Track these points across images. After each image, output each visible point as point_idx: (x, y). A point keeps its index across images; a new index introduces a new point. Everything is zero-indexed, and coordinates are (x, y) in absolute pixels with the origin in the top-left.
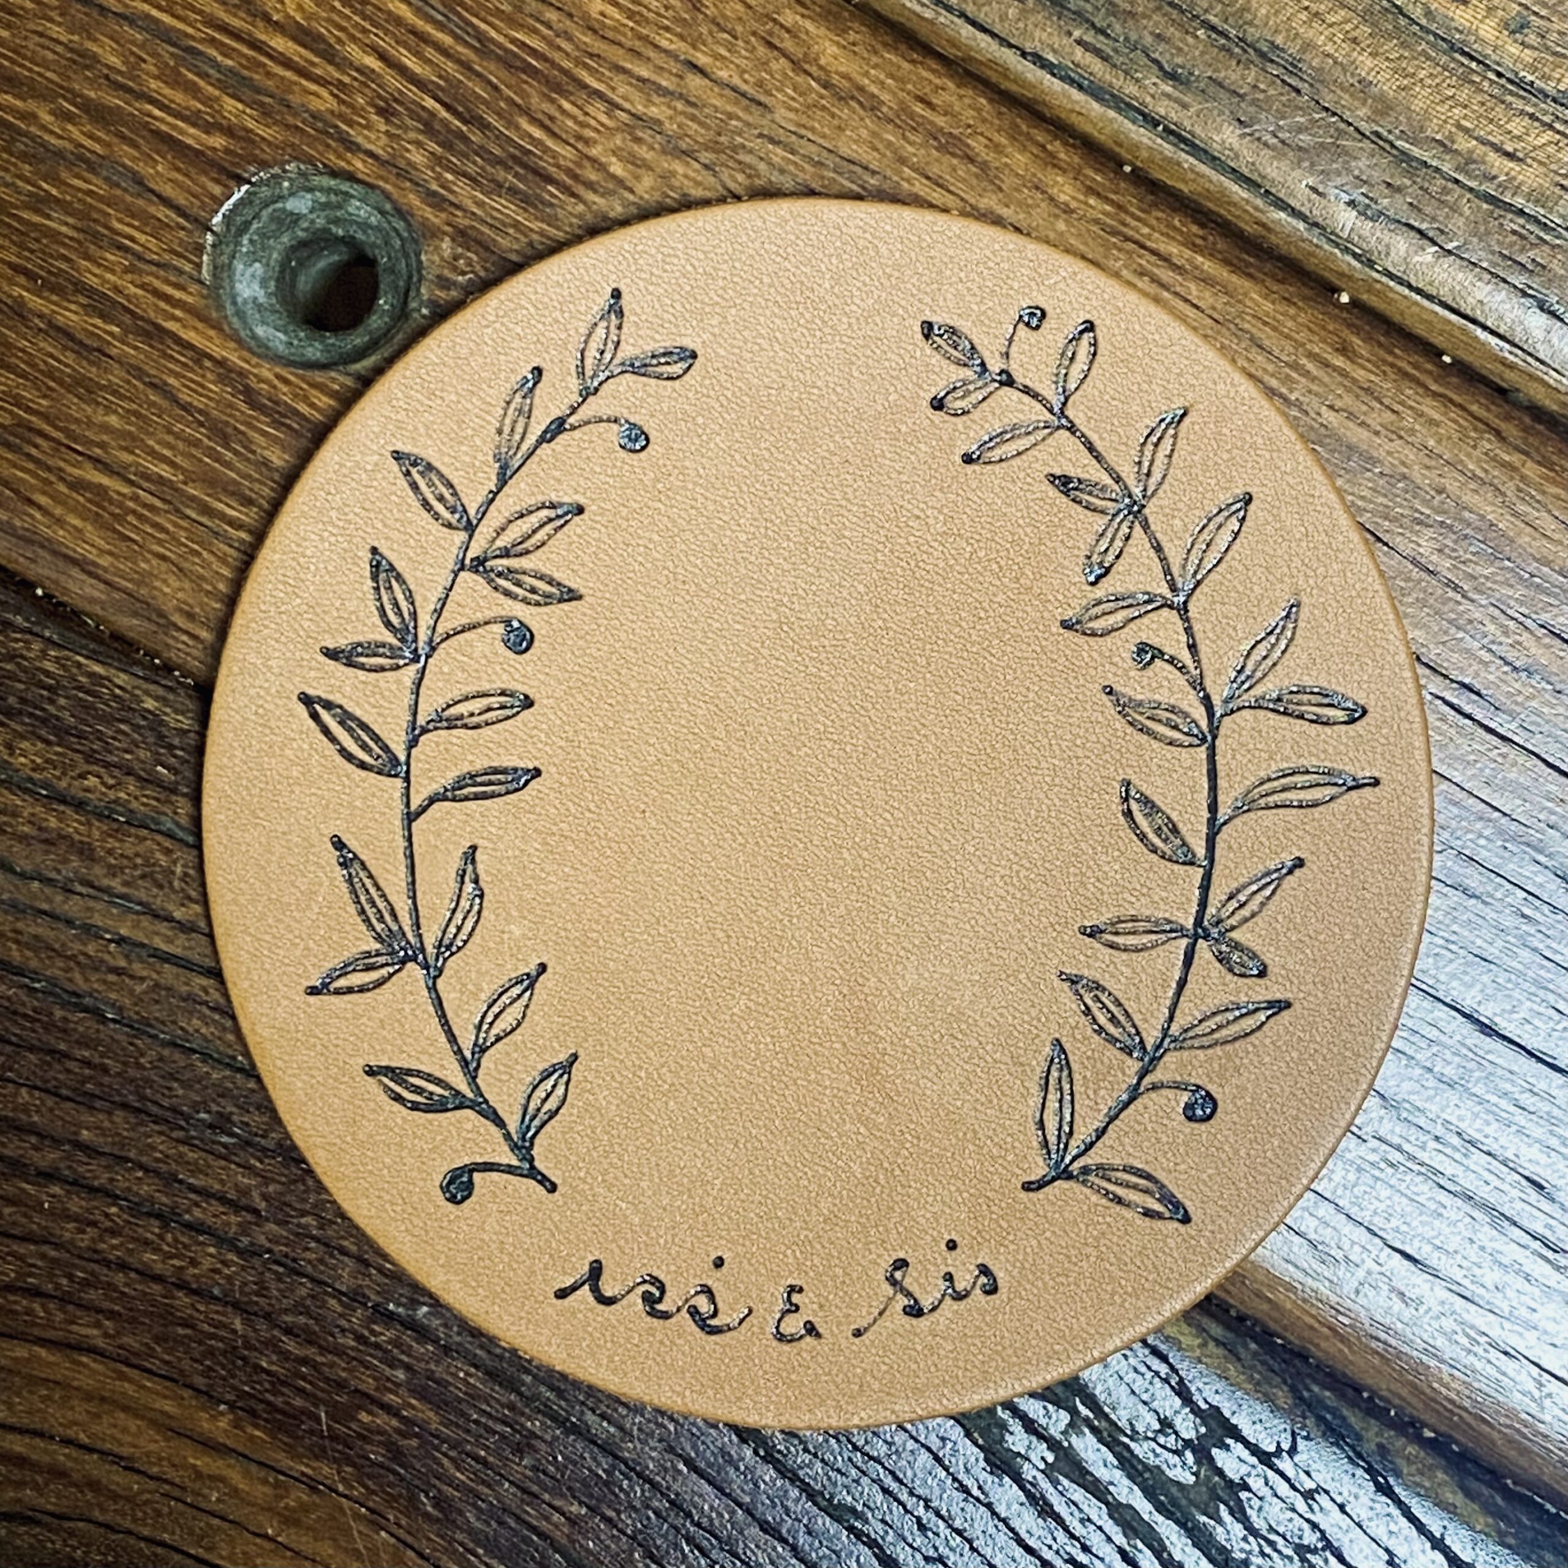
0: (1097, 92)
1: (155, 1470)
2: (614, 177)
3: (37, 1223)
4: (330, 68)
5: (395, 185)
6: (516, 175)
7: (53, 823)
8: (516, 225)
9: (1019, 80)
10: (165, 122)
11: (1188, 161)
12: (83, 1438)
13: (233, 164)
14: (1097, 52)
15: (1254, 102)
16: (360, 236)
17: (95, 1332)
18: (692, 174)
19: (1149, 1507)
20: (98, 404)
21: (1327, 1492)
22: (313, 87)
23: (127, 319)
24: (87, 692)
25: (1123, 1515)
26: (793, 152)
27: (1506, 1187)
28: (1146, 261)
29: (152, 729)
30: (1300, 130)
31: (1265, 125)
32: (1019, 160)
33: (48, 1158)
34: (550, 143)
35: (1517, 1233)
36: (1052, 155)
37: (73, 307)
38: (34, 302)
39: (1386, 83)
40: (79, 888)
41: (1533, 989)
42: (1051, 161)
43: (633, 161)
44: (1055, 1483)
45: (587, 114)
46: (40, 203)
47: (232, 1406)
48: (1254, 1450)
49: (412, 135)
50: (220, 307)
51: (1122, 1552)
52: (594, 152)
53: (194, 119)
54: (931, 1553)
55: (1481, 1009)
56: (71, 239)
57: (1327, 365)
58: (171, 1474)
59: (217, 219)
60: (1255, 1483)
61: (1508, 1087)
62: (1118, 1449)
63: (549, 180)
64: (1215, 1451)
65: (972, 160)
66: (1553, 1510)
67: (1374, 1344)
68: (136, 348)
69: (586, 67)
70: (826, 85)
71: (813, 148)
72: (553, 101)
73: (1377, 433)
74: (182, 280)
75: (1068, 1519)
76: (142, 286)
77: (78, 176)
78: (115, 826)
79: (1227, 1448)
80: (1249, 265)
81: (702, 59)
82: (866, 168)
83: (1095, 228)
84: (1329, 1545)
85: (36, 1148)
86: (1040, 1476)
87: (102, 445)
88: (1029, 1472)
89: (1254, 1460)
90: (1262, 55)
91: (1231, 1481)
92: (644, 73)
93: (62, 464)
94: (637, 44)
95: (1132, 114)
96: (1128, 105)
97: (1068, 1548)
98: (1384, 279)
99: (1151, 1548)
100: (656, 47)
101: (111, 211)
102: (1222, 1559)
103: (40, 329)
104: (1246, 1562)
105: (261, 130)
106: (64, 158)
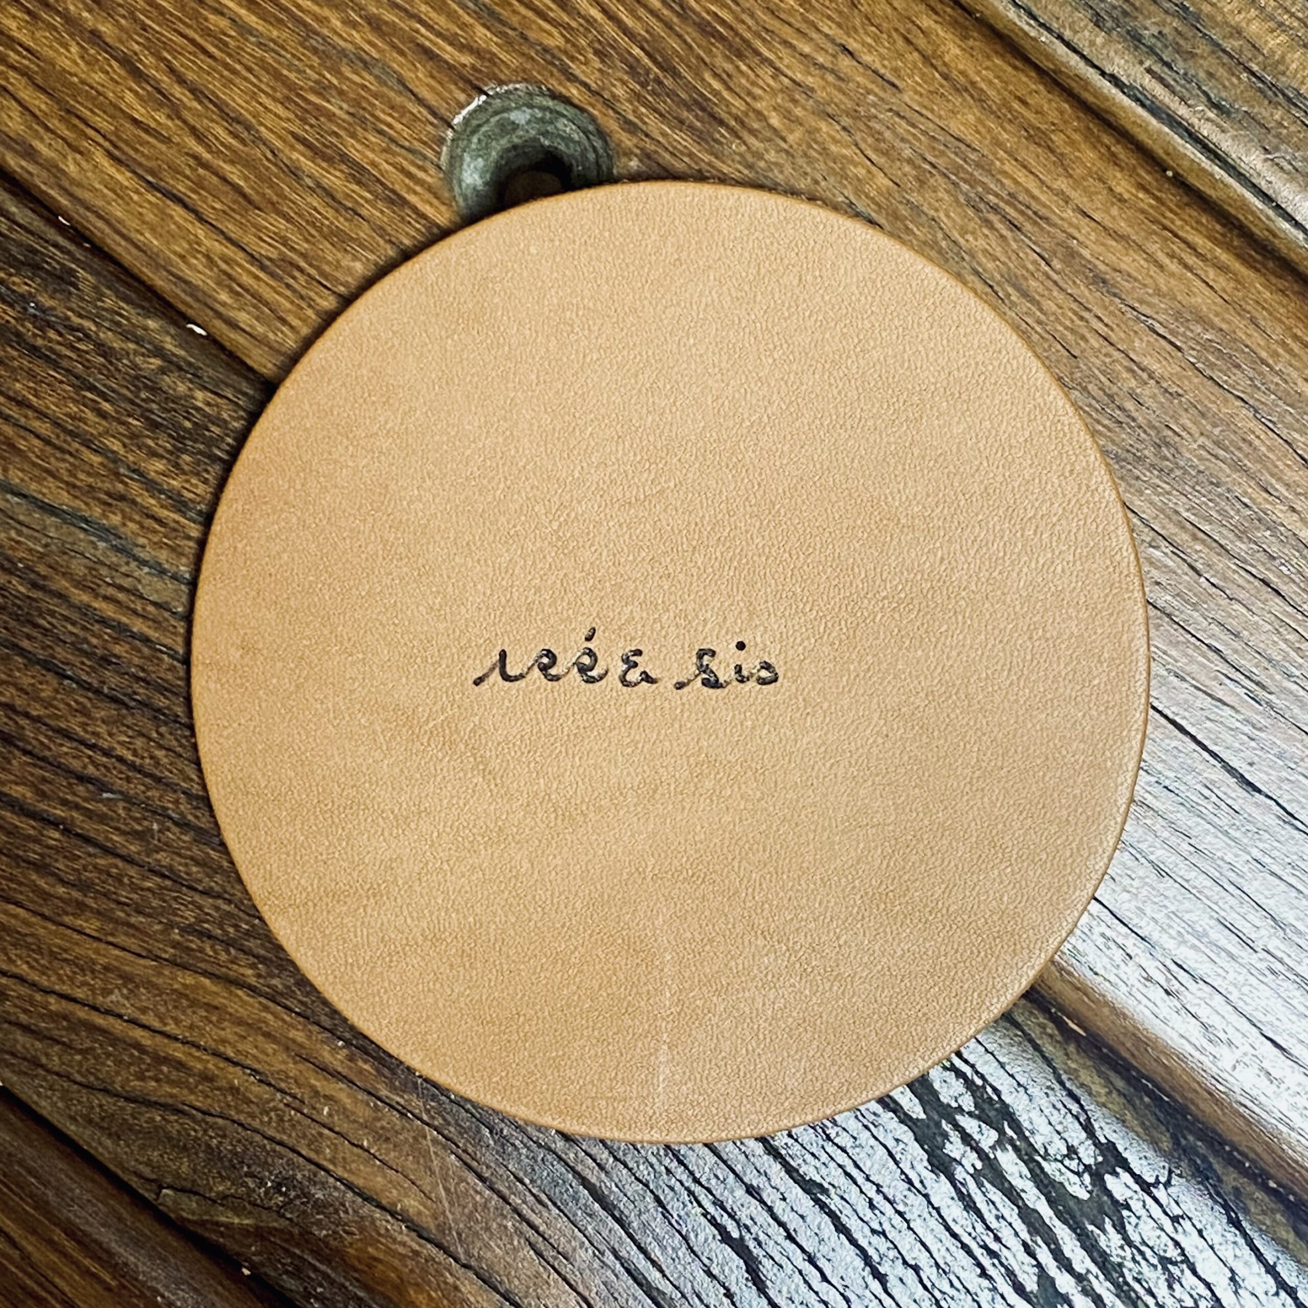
0: (1156, 110)
1: (283, 1085)
2: (770, 126)
4: (563, 14)
5: (600, 111)
6: (697, 117)
8: (691, 155)
9: (1097, 93)
10: (426, 37)
11: (1219, 173)
12: (230, 1053)
13: (477, 79)
14: (1161, 80)
15: (1278, 136)
16: (562, 147)
17: (250, 972)
18: (832, 133)
19: (1051, 1213)
20: (347, 251)
21: (1190, 1219)
22: (547, 26)
23: (379, 189)
25: (1028, 1215)
26: (914, 126)
28: (1176, 247)
31: (1284, 154)
32: (1089, 155)
34: (726, 94)
36: (1113, 155)
37: (338, 174)
38: (306, 164)
42: (1114, 159)
43: (787, 115)
44: (980, 1185)
45: (757, 76)
46: (322, 89)
47: (348, 1043)
48: (1138, 1179)
49: (620, 74)
50: (451, 190)
51: (1025, 1245)
52: (758, 106)
53: (452, 40)
54: (876, 1226)
56: (344, 121)
58: (295, 1090)
59: (458, 120)
60: (1136, 1205)
62: (1031, 1166)
63: (722, 123)
64: (1107, 1177)
65: (1052, 151)
67: (1242, 1109)
68: (382, 212)
69: (764, 40)
70: (946, 77)
71: (931, 125)
72: (732, 62)
74: (425, 164)
75: (987, 1215)
76: (393, 165)
77: (355, 72)
79: (1116, 1175)
80: (1256, 261)
81: (853, 45)
82: (969, 146)
83: (1142, 217)
84: (1186, 1260)
86: (969, 1178)
88: (960, 1174)
89: (1136, 1187)
90: (1289, 100)
91: (1117, 1201)
92: (807, 49)
93: (312, 294)
94: (803, 27)
95: (1181, 130)
96: (1180, 124)
97: (985, 1237)
99: (1048, 1245)
100: (818, 30)
101: (377, 102)
102: (1102, 1260)
103: (310, 188)
104: (1121, 1265)
105: (503, 56)
106: (346, 56)
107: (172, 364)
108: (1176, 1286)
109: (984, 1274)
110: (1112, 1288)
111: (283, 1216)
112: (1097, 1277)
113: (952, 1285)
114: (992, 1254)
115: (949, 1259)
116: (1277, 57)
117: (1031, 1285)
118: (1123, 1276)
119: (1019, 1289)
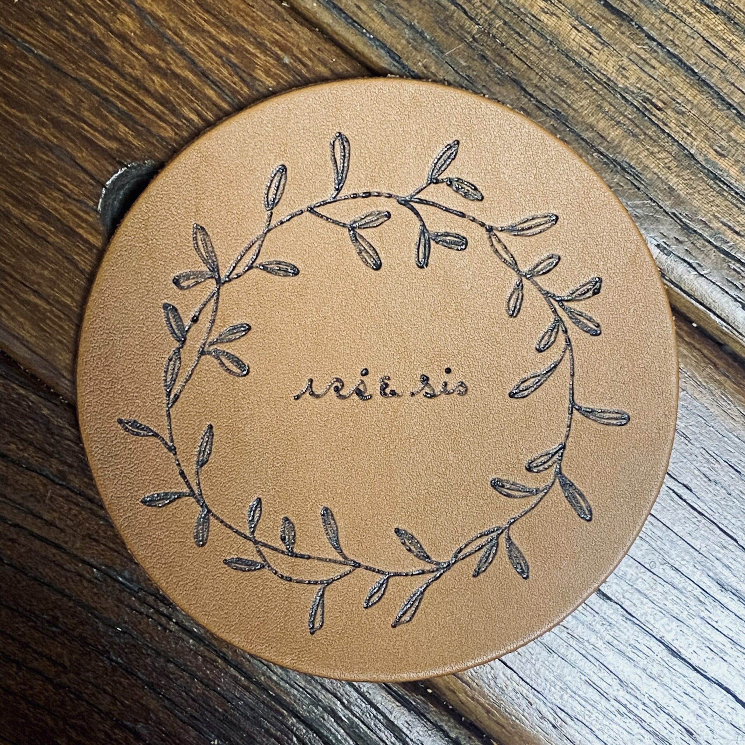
4: (173, 117)
10: (89, 132)
13: (120, 157)
20: (39, 264)
22: (164, 125)
23: (59, 224)
24: (16, 403)
27: (674, 732)
29: (45, 425)
30: (637, 206)
37: (34, 216)
38: (15, 211)
39: (682, 191)
41: (700, 637)
46: (24, 164)
53: (104, 133)
55: (673, 643)
56: (37, 183)
61: (682, 683)
68: (61, 239)
74: (88, 210)
76: (68, 210)
77: (44, 154)
78: (21, 469)
87: (39, 284)
90: (623, 169)
93: (17, 291)
98: (669, 284)
101: (58, 172)
103: (16, 225)
105: (136, 142)
106: (38, 144)
116: (616, 142)
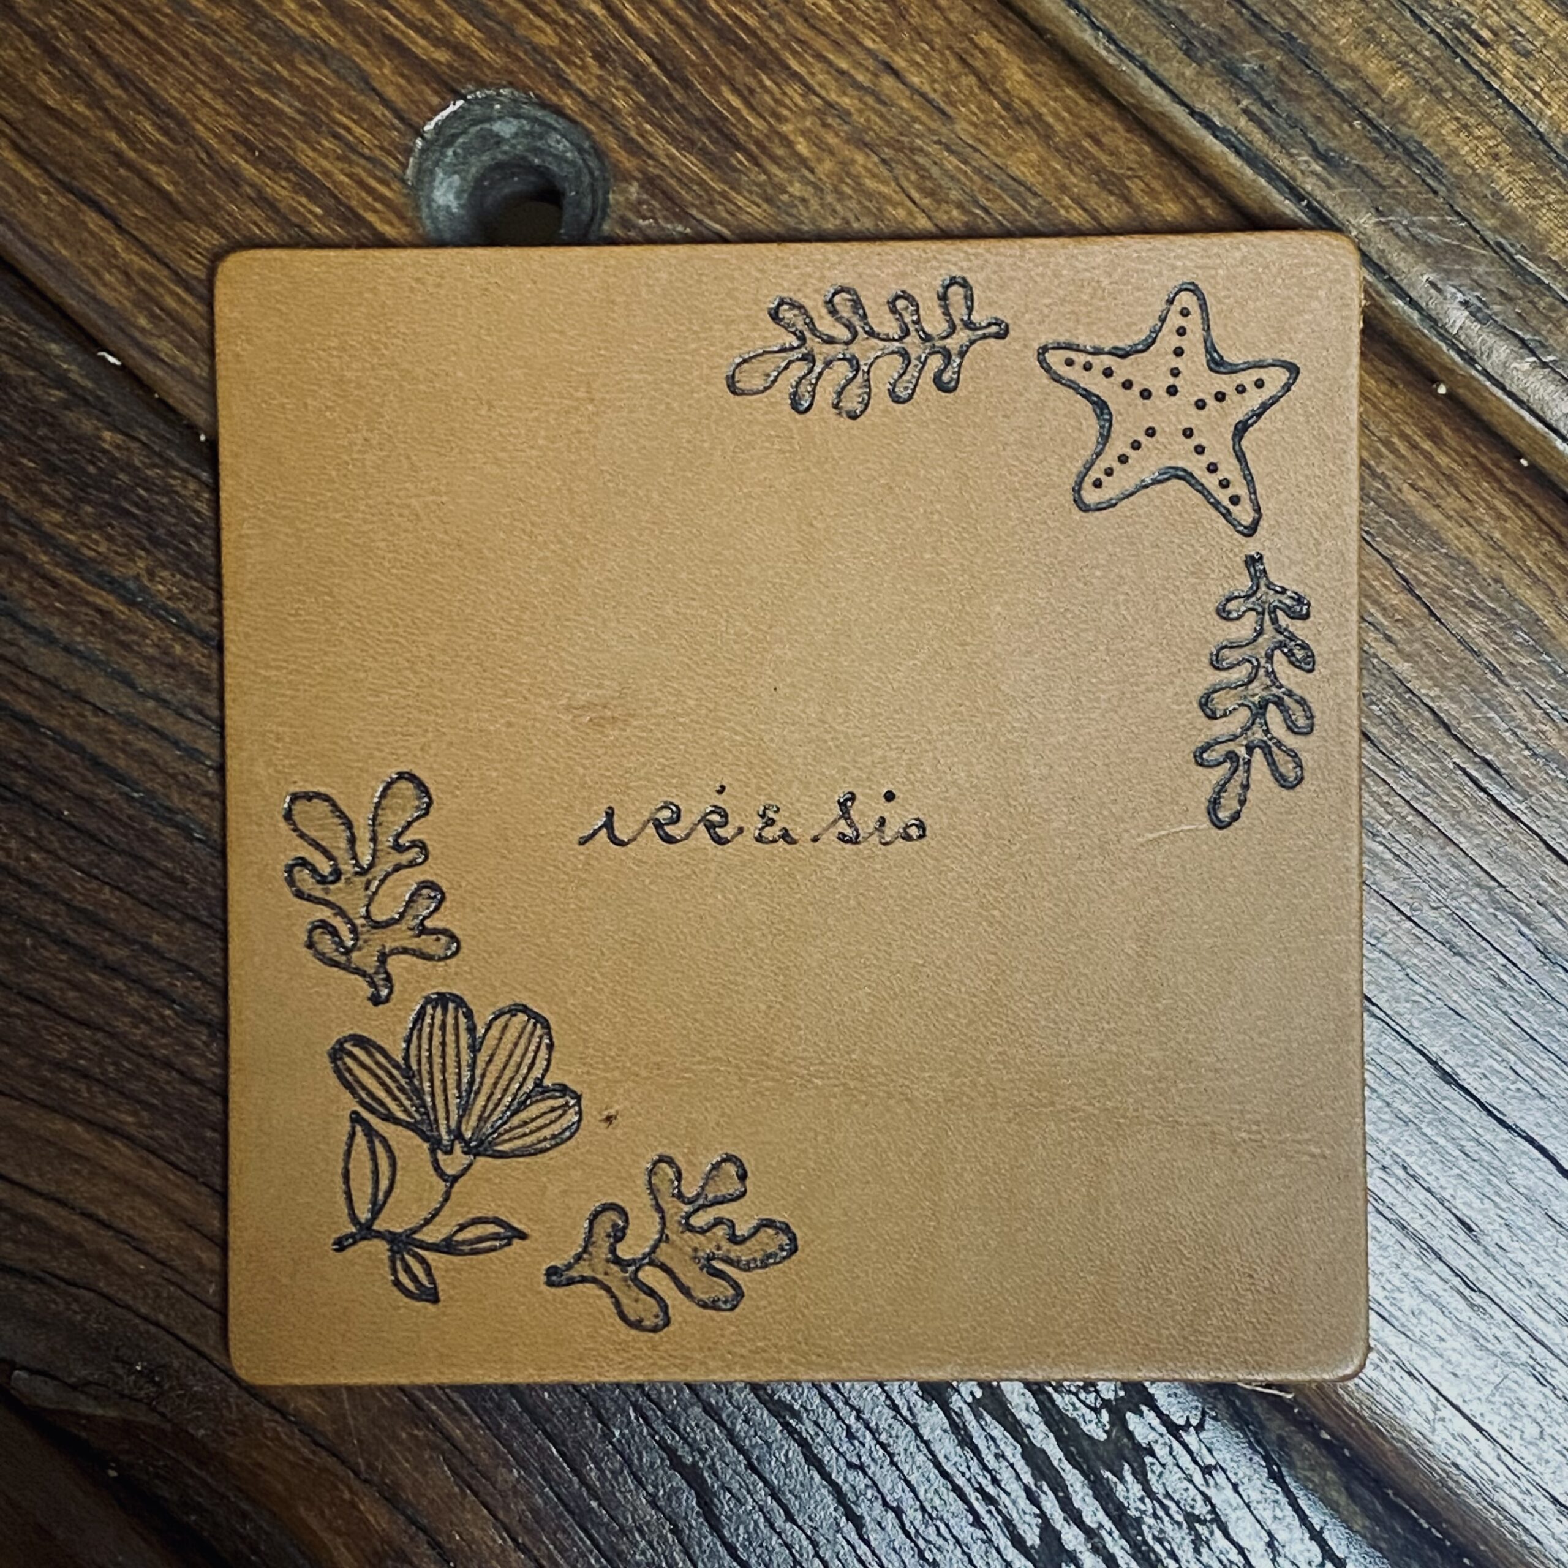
0: (1252, 159)
1: (162, 1255)
2: (798, 155)
3: (96, 1012)
4: (558, 9)
5: (597, 126)
6: (709, 137)
7: (178, 649)
8: (702, 183)
9: (1184, 137)
10: (398, 29)
12: (101, 1213)
13: (454, 79)
14: (1260, 124)
15: (1394, 196)
16: (554, 168)
17: (130, 1119)
18: (870, 166)
19: (1061, 1455)
21: (1224, 1471)
22: (539, 22)
23: (332, 202)
25: (1034, 1456)
26: (965, 162)
27: (1438, 1224)
30: (1432, 227)
31: (1401, 217)
32: (1170, 208)
33: (118, 953)
34: (745, 112)
35: (1438, 1266)
36: (1200, 209)
37: (284, 183)
38: (248, 170)
39: (1517, 200)
40: (191, 714)
41: (1497, 1048)
42: (1199, 215)
43: (817, 142)
44: (978, 1417)
45: (785, 93)
46: (270, 82)
48: (1165, 1420)
49: (622, 83)
50: (417, 208)
51: (1027, 1489)
52: (786, 128)
53: (424, 31)
54: (855, 1460)
55: (1446, 1058)
56: (293, 119)
57: (1414, 446)
58: (178, 1263)
59: (429, 127)
60: (1161, 1451)
61: (1457, 1133)
62: (1042, 1397)
63: (739, 147)
64: (1129, 1415)
65: (1127, 201)
66: (1426, 1526)
69: (794, 53)
70: (1007, 107)
71: (986, 163)
72: (755, 76)
73: (1449, 518)
74: (388, 177)
75: (984, 1452)
76: (350, 176)
77: (310, 63)
79: (1141, 1414)
81: (899, 62)
82: (1029, 190)
84: (1217, 1519)
85: (109, 944)
86: (965, 1408)
88: (956, 1402)
89: (1163, 1429)
90: (1408, 152)
91: (1140, 1444)
92: (844, 65)
94: (841, 38)
95: (1279, 184)
96: (1279, 176)
97: (980, 1479)
98: (1482, 378)
99: (1055, 1492)
100: (859, 44)
101: (332, 101)
102: (1118, 1513)
103: (250, 198)
104: (1139, 1521)
105: (485, 54)
106: (300, 45)
107: (78, 398)
108: (1204, 1550)
109: (978, 1522)
110: (1128, 1547)
111: (154, 1410)
112: (1110, 1534)
113: (939, 1534)
114: (988, 1499)
115: (937, 1502)
116: (1398, 102)
117: (1032, 1538)
118: (1141, 1534)
119: (1018, 1542)
